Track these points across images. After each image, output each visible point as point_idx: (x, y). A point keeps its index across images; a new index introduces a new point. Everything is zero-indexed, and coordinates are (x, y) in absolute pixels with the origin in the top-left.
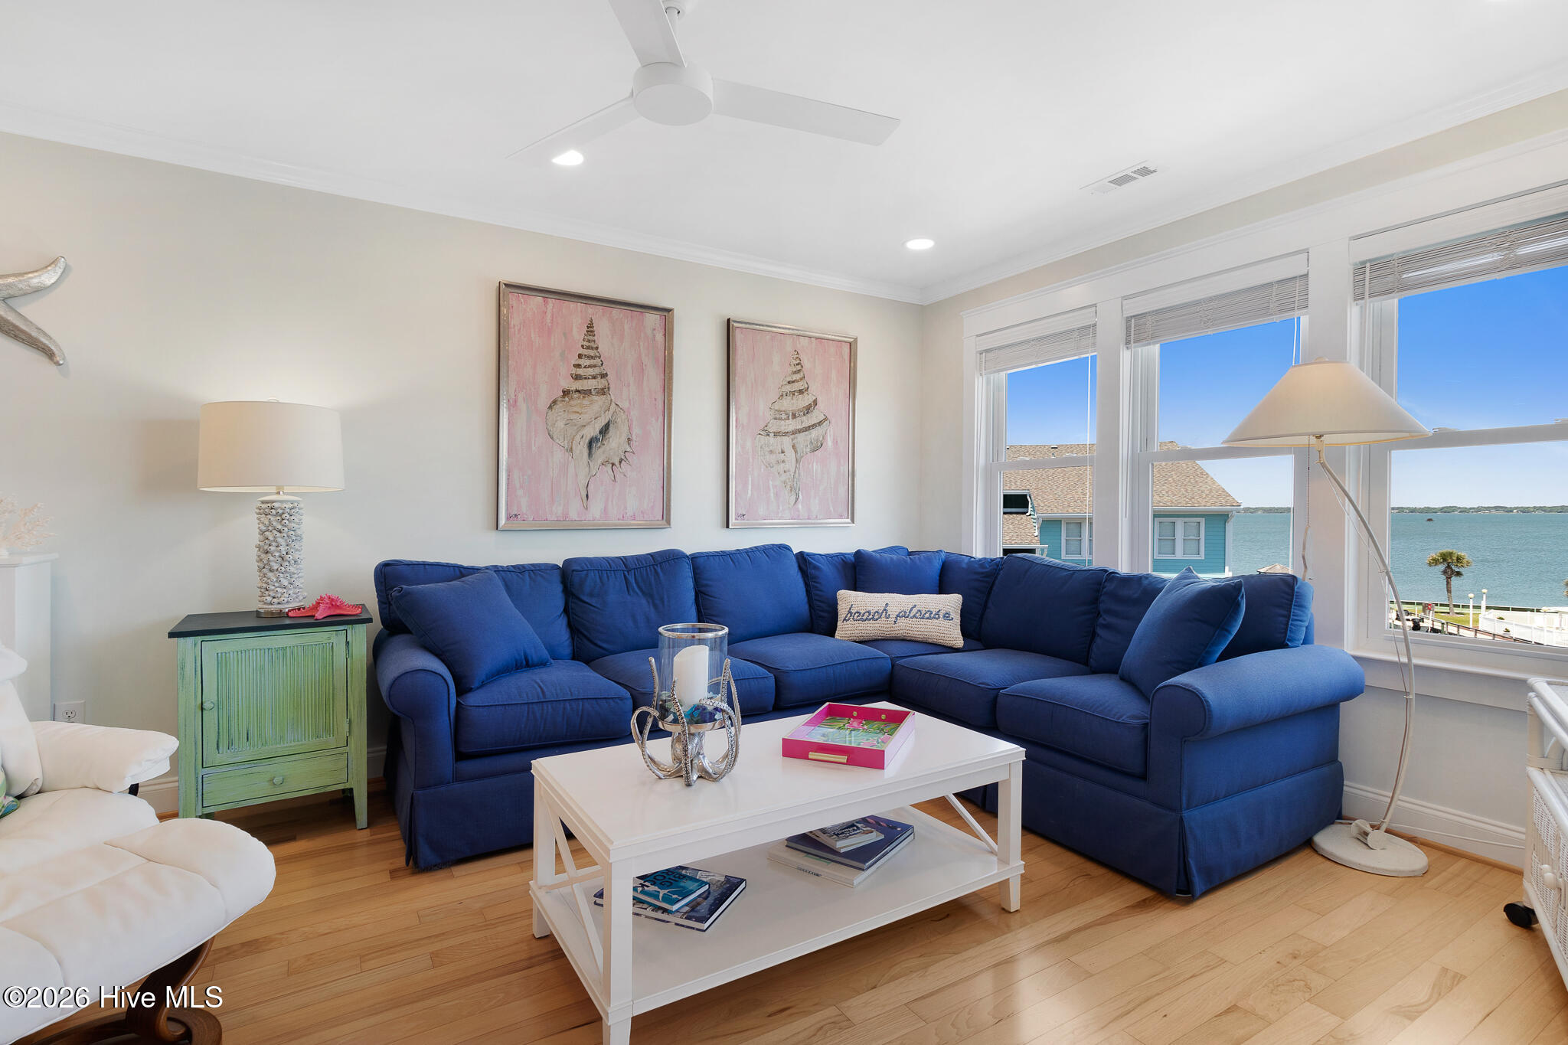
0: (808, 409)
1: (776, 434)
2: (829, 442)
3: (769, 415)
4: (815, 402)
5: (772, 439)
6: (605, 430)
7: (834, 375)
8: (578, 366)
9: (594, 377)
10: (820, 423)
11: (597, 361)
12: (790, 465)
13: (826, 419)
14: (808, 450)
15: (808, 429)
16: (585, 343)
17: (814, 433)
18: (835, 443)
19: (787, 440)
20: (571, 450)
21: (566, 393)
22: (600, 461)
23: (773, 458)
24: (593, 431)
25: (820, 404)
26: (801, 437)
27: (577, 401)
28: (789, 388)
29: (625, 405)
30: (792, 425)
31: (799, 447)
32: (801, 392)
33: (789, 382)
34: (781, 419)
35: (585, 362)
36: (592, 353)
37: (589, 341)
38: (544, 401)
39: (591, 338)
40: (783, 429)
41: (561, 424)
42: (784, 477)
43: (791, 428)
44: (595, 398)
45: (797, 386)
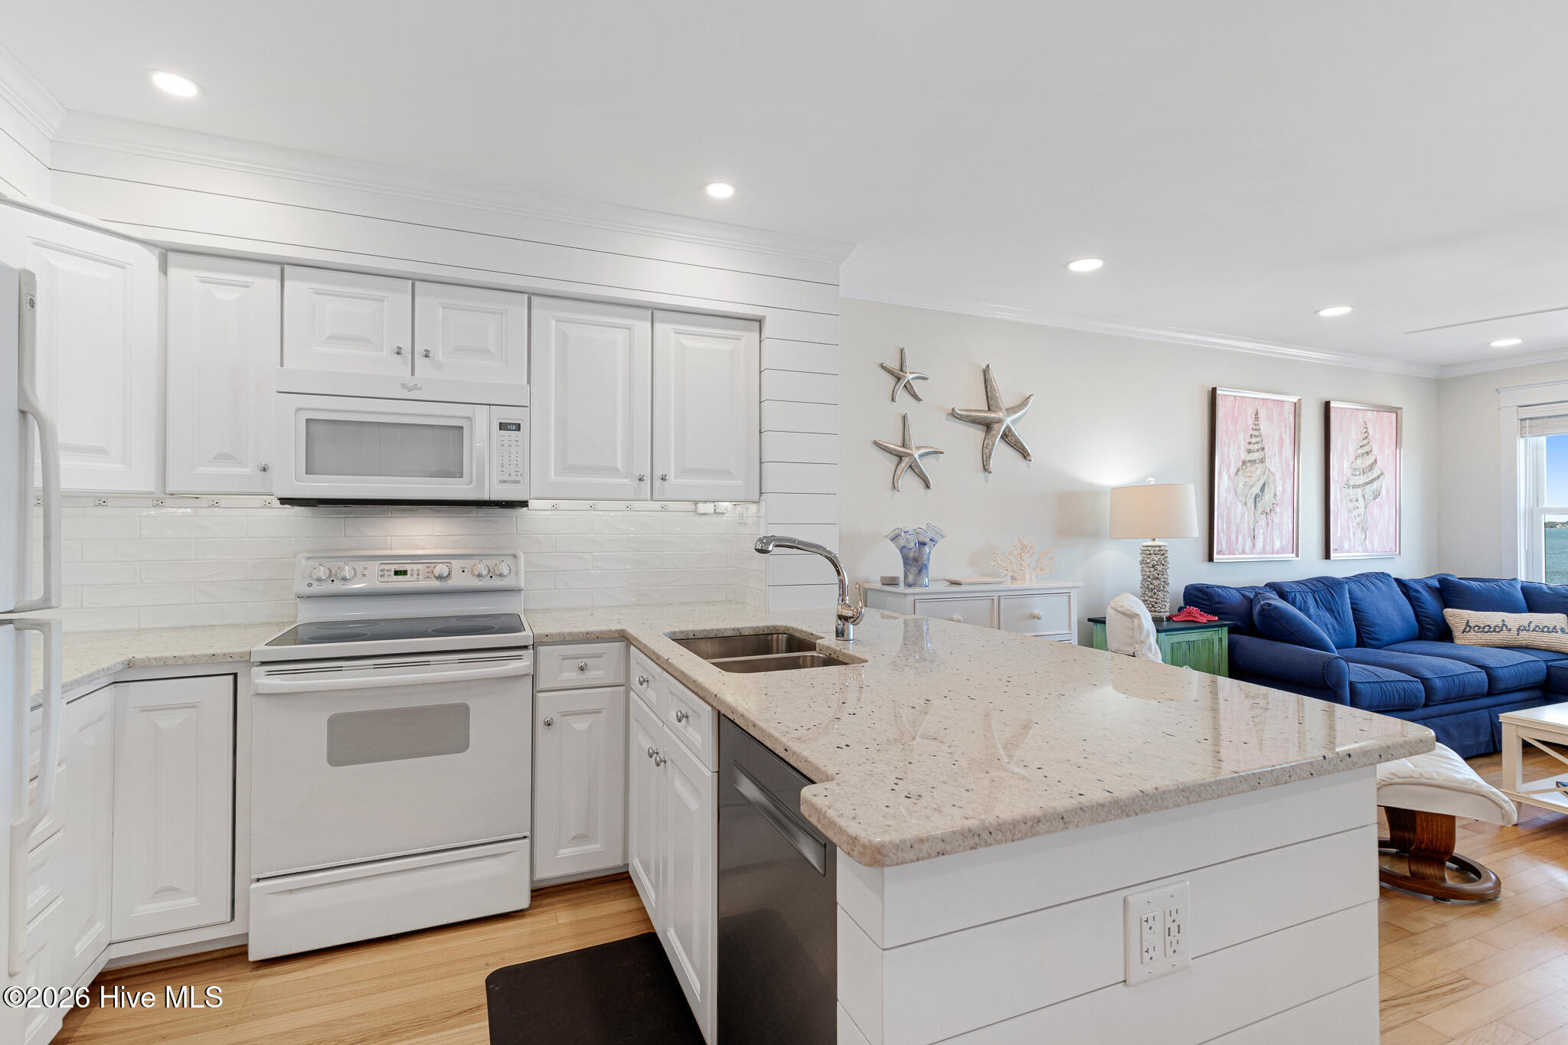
0: (1372, 467)
1: (1354, 487)
2: (1384, 492)
3: (1350, 474)
4: (1376, 460)
5: (1351, 491)
6: (1262, 489)
7: (1386, 439)
8: (1250, 443)
9: (1258, 451)
10: (1378, 477)
11: (1259, 439)
12: (1361, 511)
13: (1382, 474)
14: (1372, 498)
15: (1371, 482)
16: (1254, 427)
17: (1375, 485)
18: (1388, 492)
19: (1359, 491)
20: (1246, 504)
21: (1244, 463)
22: (1260, 511)
23: (1351, 506)
24: (1256, 490)
25: (1378, 462)
26: (1368, 488)
27: (1249, 468)
28: (1360, 451)
29: (1273, 469)
30: (1362, 479)
31: (1367, 495)
32: (1367, 453)
33: (1361, 447)
34: (1356, 475)
35: (1254, 440)
36: (1257, 433)
37: (1256, 425)
38: (1233, 470)
39: (1257, 423)
40: (1358, 483)
41: (1241, 486)
42: (1358, 520)
43: (1362, 482)
44: (1258, 465)
45: (1366, 449)
